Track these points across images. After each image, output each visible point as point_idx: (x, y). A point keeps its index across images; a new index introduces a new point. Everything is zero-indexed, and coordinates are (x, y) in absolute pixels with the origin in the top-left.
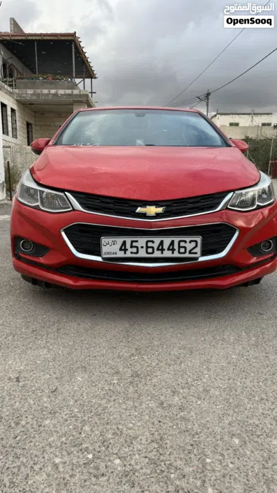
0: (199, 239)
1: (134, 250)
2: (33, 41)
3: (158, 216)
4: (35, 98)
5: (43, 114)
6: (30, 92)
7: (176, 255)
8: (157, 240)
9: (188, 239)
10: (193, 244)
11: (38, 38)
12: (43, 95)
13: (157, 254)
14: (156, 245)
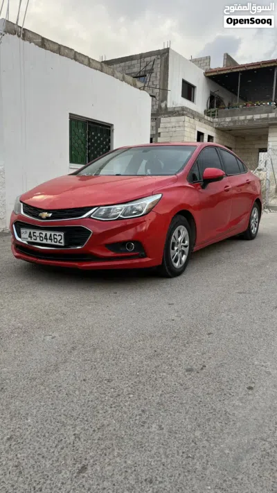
0: (62, 234)
1: (35, 238)
2: (238, 73)
3: (47, 218)
4: (231, 124)
5: (244, 138)
6: (228, 119)
7: (53, 243)
8: (44, 233)
9: (58, 234)
10: (60, 237)
11: (242, 69)
12: (239, 121)
13: (45, 242)
14: (43, 236)
